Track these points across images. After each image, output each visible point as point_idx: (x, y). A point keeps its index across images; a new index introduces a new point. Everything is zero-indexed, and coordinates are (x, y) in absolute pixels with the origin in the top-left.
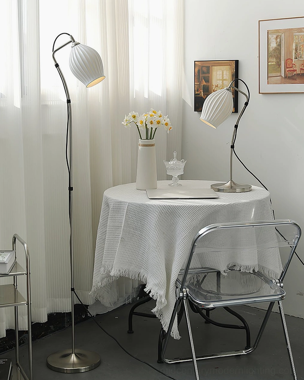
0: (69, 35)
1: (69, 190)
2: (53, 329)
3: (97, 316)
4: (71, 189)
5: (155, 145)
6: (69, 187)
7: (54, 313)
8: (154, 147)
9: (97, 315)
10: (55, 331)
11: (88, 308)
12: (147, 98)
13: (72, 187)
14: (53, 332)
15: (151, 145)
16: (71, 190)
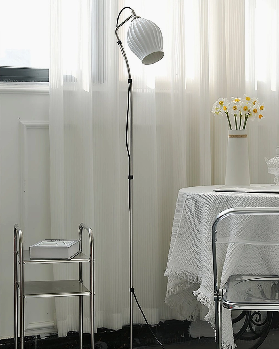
0: (130, 9)
1: (129, 179)
2: (139, 343)
3: (202, 339)
4: (131, 177)
5: (247, 136)
6: (129, 176)
7: (141, 325)
8: (247, 138)
9: (202, 337)
10: (142, 346)
11: (189, 327)
12: (274, 92)
13: (133, 176)
14: (139, 346)
15: (240, 135)
16: (131, 179)
